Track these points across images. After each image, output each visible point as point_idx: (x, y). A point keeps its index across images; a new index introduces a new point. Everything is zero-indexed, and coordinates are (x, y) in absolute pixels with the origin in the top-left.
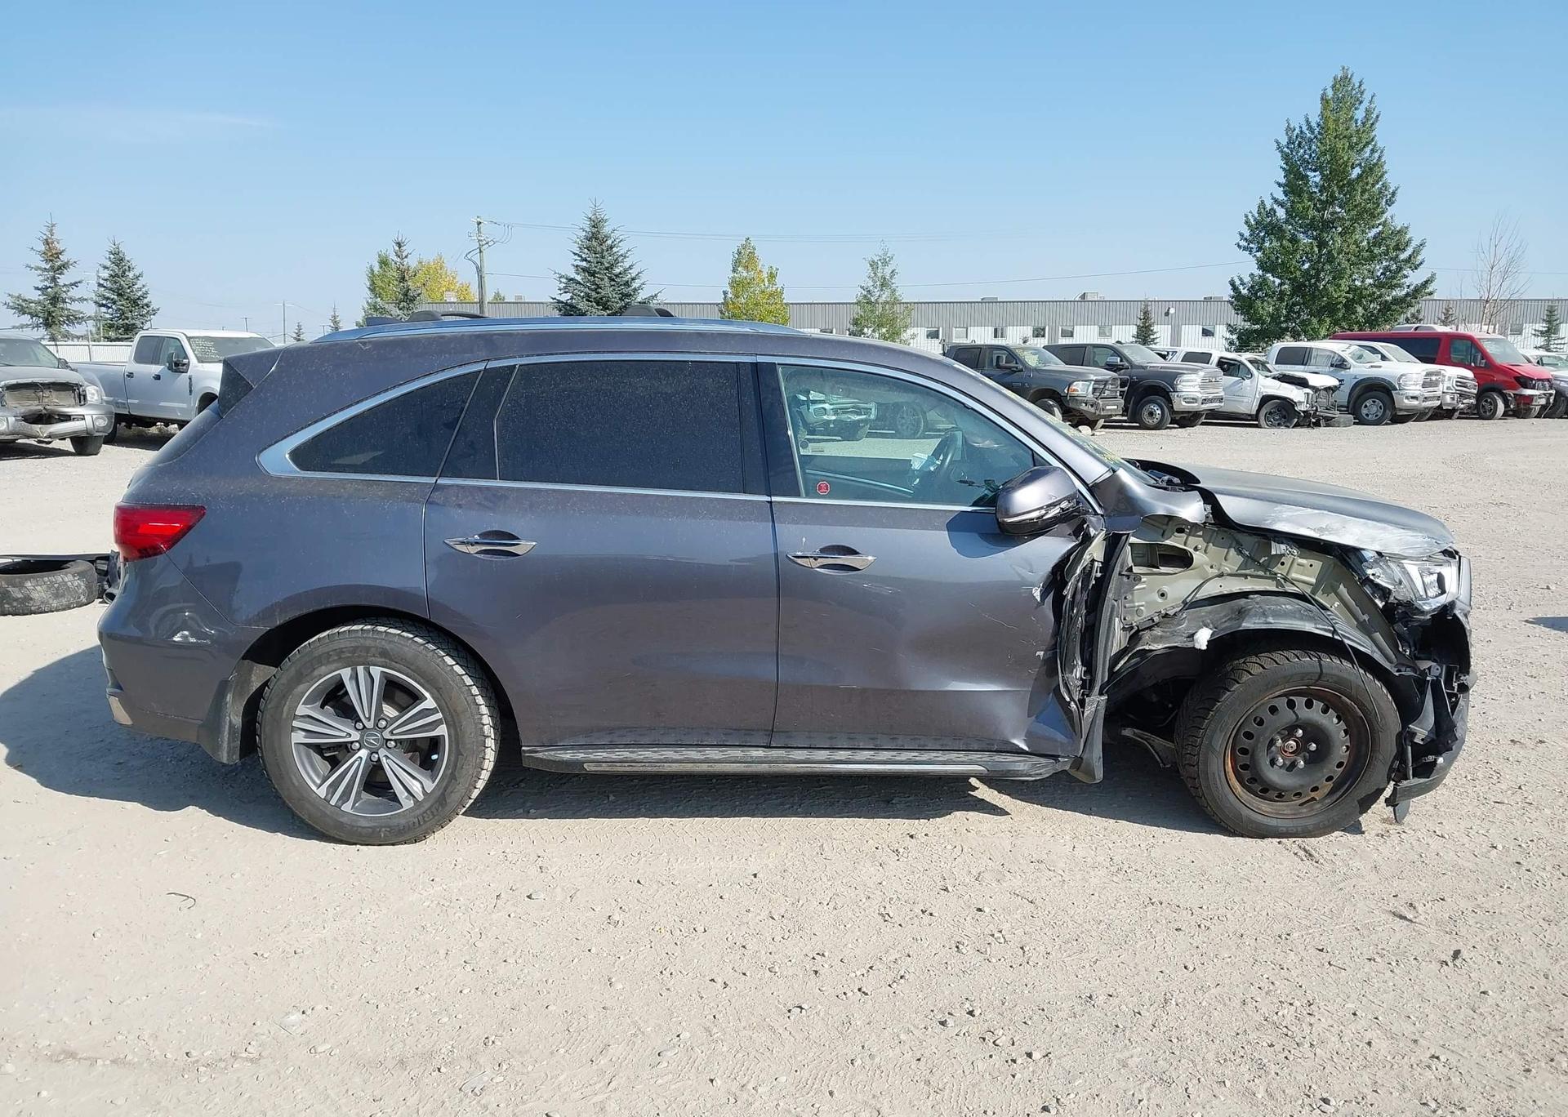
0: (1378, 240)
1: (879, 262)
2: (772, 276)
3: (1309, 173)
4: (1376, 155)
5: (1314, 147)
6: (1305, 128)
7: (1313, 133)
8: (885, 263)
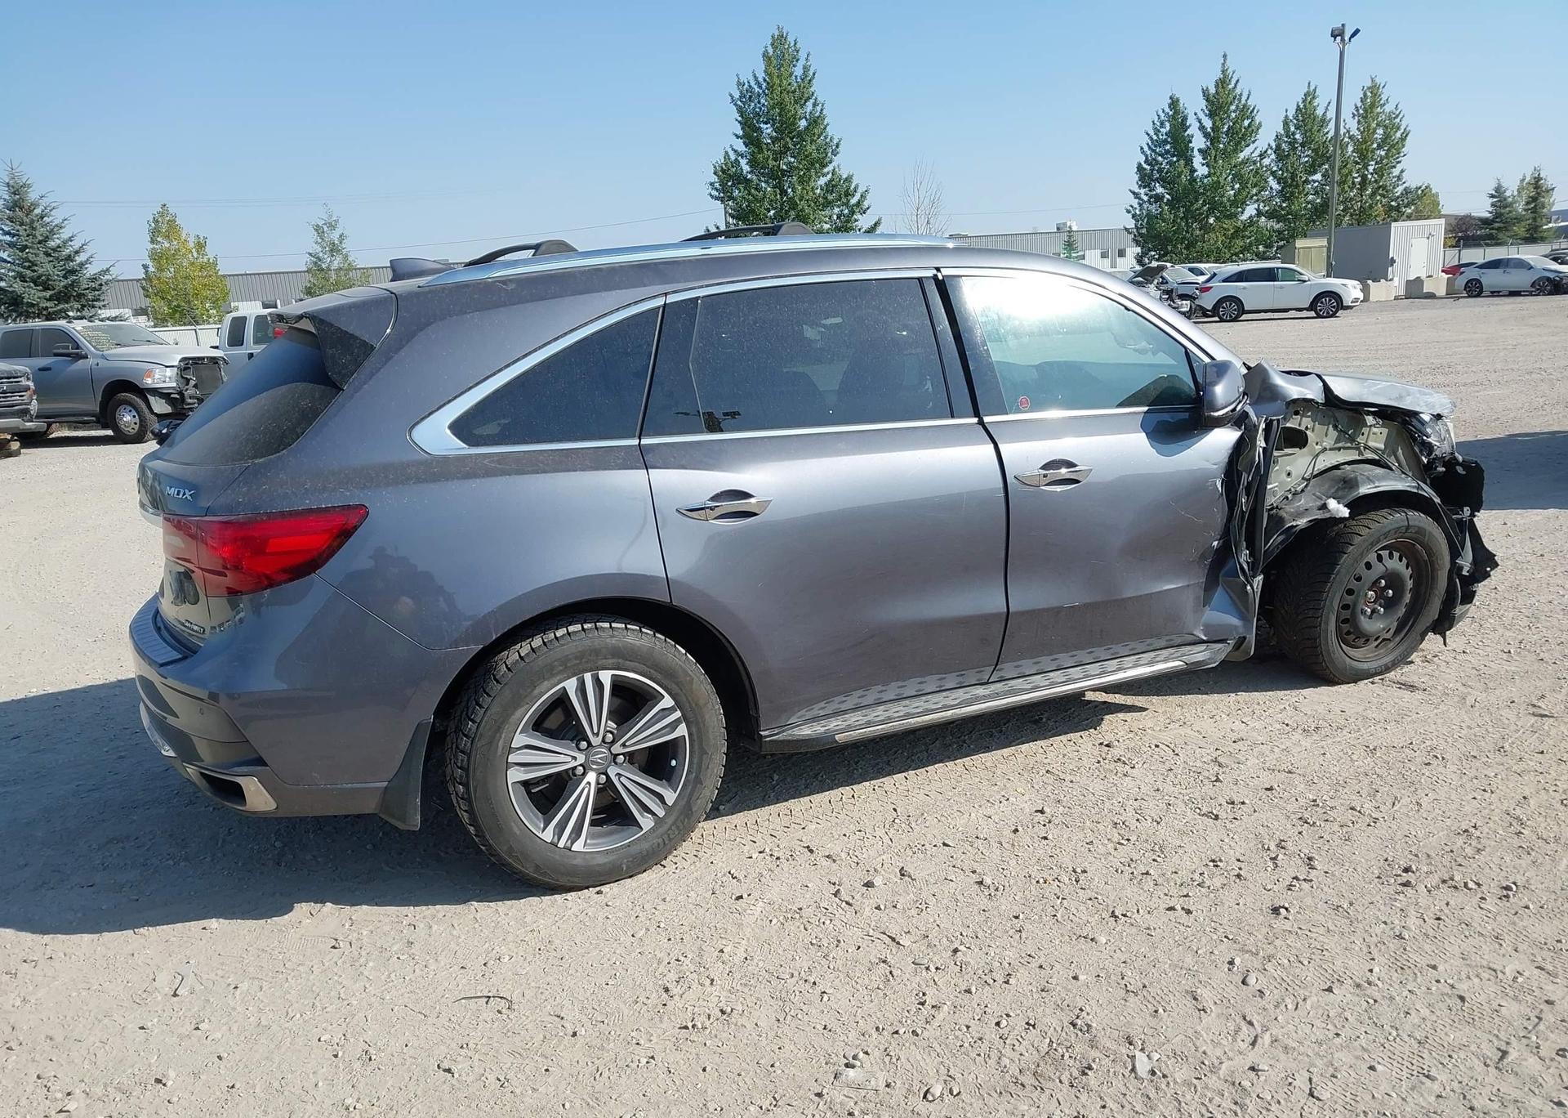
0: (830, 187)
1: (325, 227)
2: (200, 246)
3: (762, 125)
4: (819, 108)
5: (763, 101)
6: (753, 83)
7: (760, 87)
8: (332, 227)
